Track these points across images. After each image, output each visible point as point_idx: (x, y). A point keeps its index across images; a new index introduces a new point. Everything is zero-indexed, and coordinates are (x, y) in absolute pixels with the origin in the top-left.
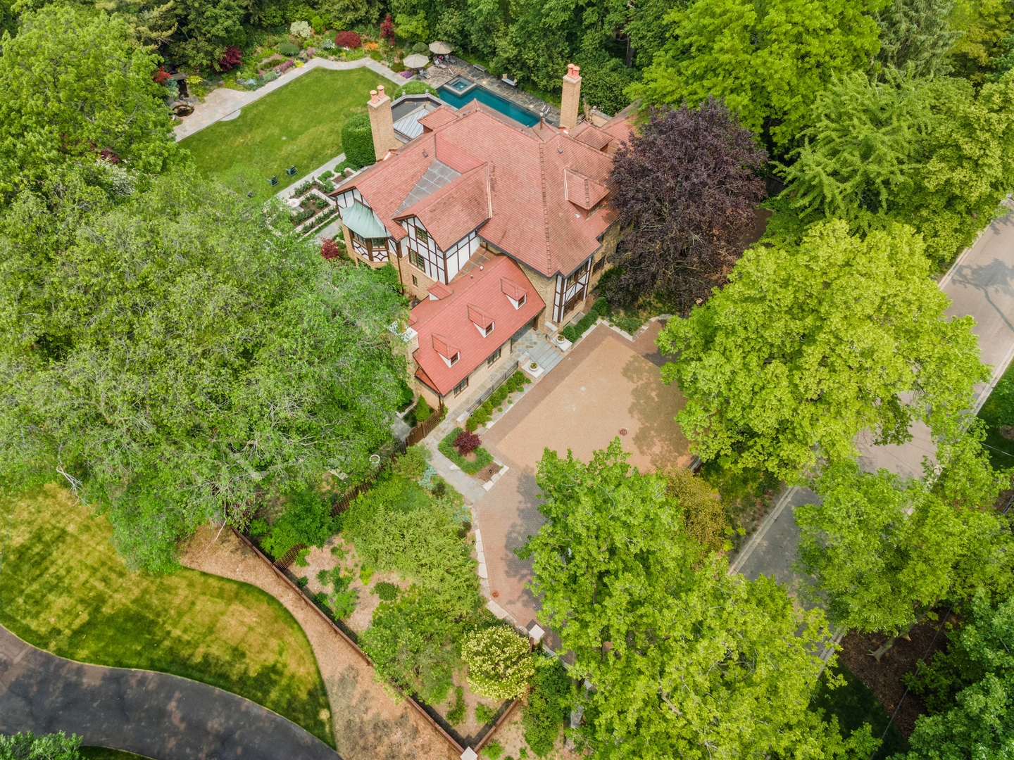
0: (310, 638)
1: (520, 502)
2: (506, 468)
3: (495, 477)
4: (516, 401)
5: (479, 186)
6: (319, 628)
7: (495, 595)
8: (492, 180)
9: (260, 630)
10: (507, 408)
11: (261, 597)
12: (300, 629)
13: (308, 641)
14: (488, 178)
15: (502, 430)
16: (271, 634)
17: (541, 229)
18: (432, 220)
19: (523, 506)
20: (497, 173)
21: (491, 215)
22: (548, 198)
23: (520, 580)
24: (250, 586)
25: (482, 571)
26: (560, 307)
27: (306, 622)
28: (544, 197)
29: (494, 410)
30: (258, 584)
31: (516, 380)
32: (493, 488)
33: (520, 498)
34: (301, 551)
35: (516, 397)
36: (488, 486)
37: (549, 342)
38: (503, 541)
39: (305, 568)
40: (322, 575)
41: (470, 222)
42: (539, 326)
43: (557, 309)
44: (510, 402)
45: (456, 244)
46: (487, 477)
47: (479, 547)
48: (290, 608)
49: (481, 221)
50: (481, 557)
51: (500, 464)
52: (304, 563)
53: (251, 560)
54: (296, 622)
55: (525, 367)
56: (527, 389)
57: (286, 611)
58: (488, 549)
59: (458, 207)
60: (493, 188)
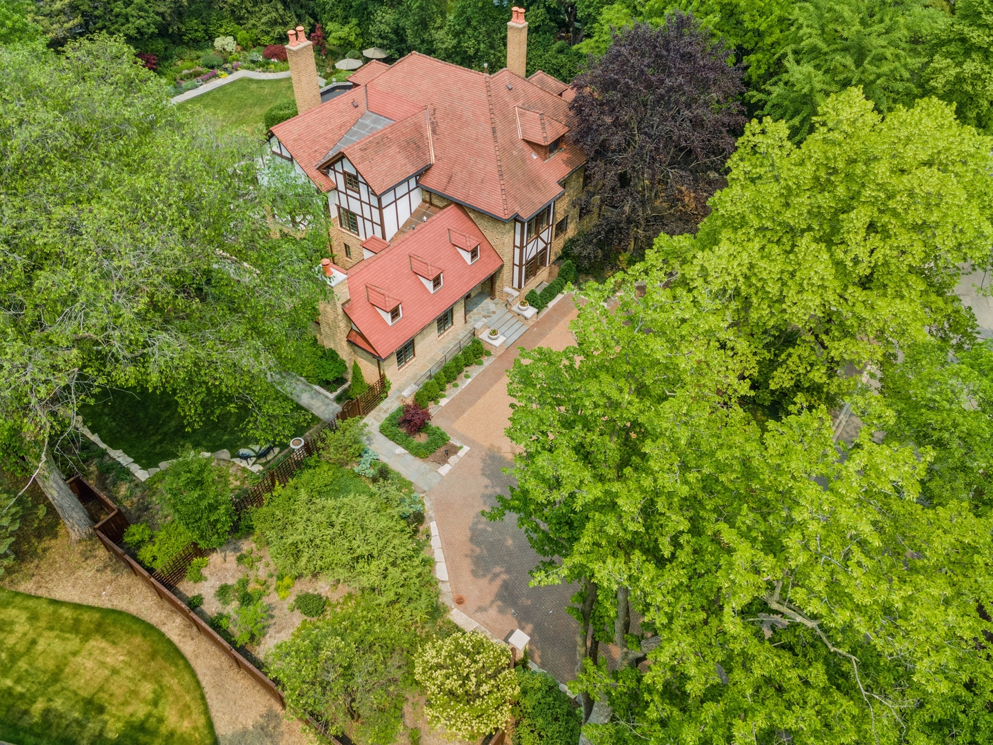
0: (200, 677)
1: (486, 487)
2: (466, 449)
3: (453, 459)
4: (474, 375)
5: (418, 129)
6: (215, 663)
7: (460, 601)
8: (432, 123)
9: (129, 672)
10: (464, 383)
11: (134, 627)
12: (188, 665)
13: (198, 682)
14: (428, 122)
15: (458, 408)
16: (144, 676)
17: (492, 168)
18: (363, 159)
19: (489, 491)
20: (438, 115)
21: (433, 160)
22: (499, 134)
23: (492, 580)
24: (120, 613)
25: (441, 572)
26: (520, 266)
27: (196, 656)
28: (494, 132)
29: (448, 386)
30: (133, 609)
31: (474, 352)
32: (451, 472)
33: (486, 481)
34: (196, 560)
35: (474, 371)
36: (445, 470)
37: (510, 311)
38: (469, 534)
39: (200, 584)
40: (223, 592)
41: (409, 166)
42: (497, 293)
43: (516, 269)
44: (467, 377)
45: (394, 188)
46: (443, 460)
47: (436, 542)
48: (175, 639)
49: (421, 165)
50: (439, 555)
51: (458, 444)
52: (199, 578)
53: (126, 579)
54: (183, 657)
55: (484, 336)
56: (487, 362)
57: (169, 642)
58: (447, 545)
59: (394, 150)
60: (434, 132)
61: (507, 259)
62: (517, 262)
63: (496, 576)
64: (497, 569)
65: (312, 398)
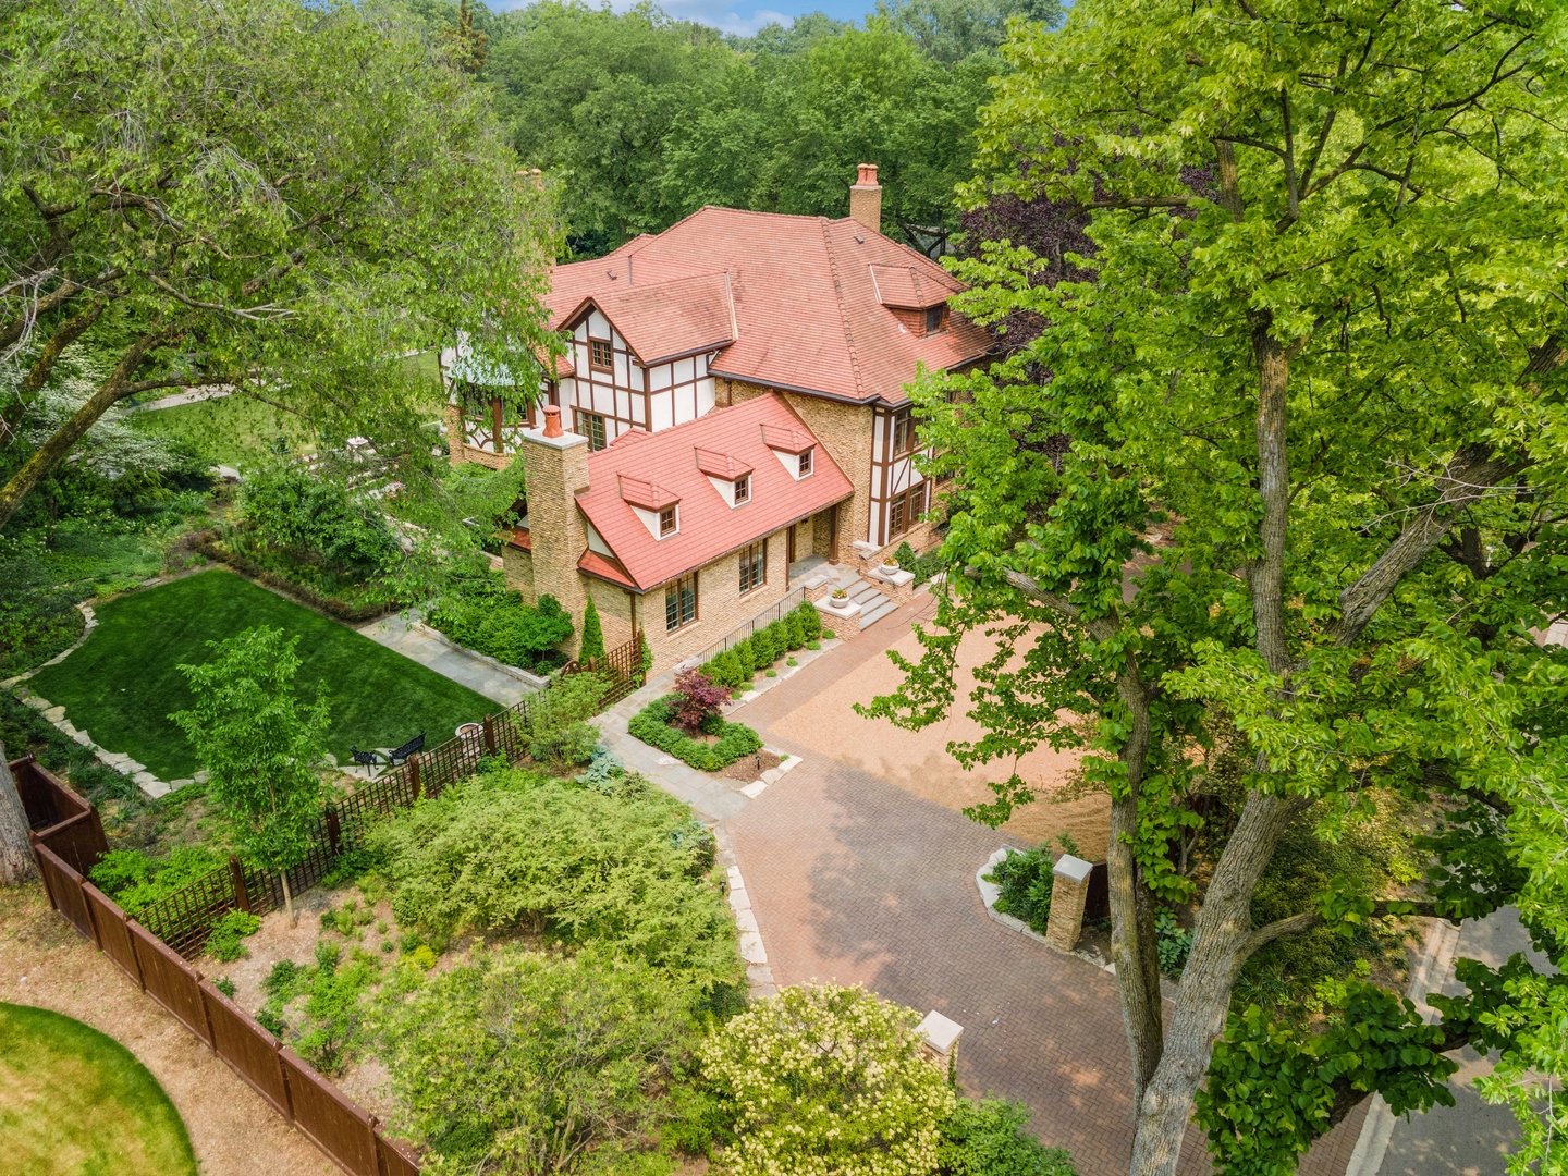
0: (197, 1141)
1: (837, 816)
2: (794, 760)
3: (769, 775)
4: (805, 662)
5: (714, 294)
6: (237, 1113)
8: (736, 289)
9: (39, 1124)
10: (787, 673)
11: (71, 1041)
12: (173, 1116)
13: (189, 1151)
14: (729, 287)
15: (777, 705)
16: (72, 1134)
17: (835, 332)
18: (623, 312)
19: (844, 823)
20: (745, 276)
21: (736, 335)
22: (845, 291)
23: (858, 961)
24: (49, 1014)
25: (752, 948)
26: (882, 501)
27: (197, 1100)
28: (837, 286)
29: (757, 675)
30: (76, 1010)
31: (804, 629)
32: (767, 793)
33: (836, 808)
34: (236, 916)
35: (804, 658)
36: (754, 789)
37: (865, 578)
38: (807, 887)
39: (232, 967)
40: (282, 976)
41: (697, 336)
42: (841, 554)
43: (875, 506)
44: (791, 664)
45: (671, 361)
46: (750, 776)
47: (739, 899)
48: (155, 1065)
49: (716, 338)
50: (746, 920)
51: (779, 753)
52: (233, 955)
53: (78, 953)
54: (165, 1100)
55: (822, 603)
56: (826, 646)
57: (142, 1070)
58: (762, 905)
59: (673, 310)
60: (738, 299)
61: (859, 482)
62: (876, 494)
63: (867, 955)
64: (868, 945)
65: (504, 685)
